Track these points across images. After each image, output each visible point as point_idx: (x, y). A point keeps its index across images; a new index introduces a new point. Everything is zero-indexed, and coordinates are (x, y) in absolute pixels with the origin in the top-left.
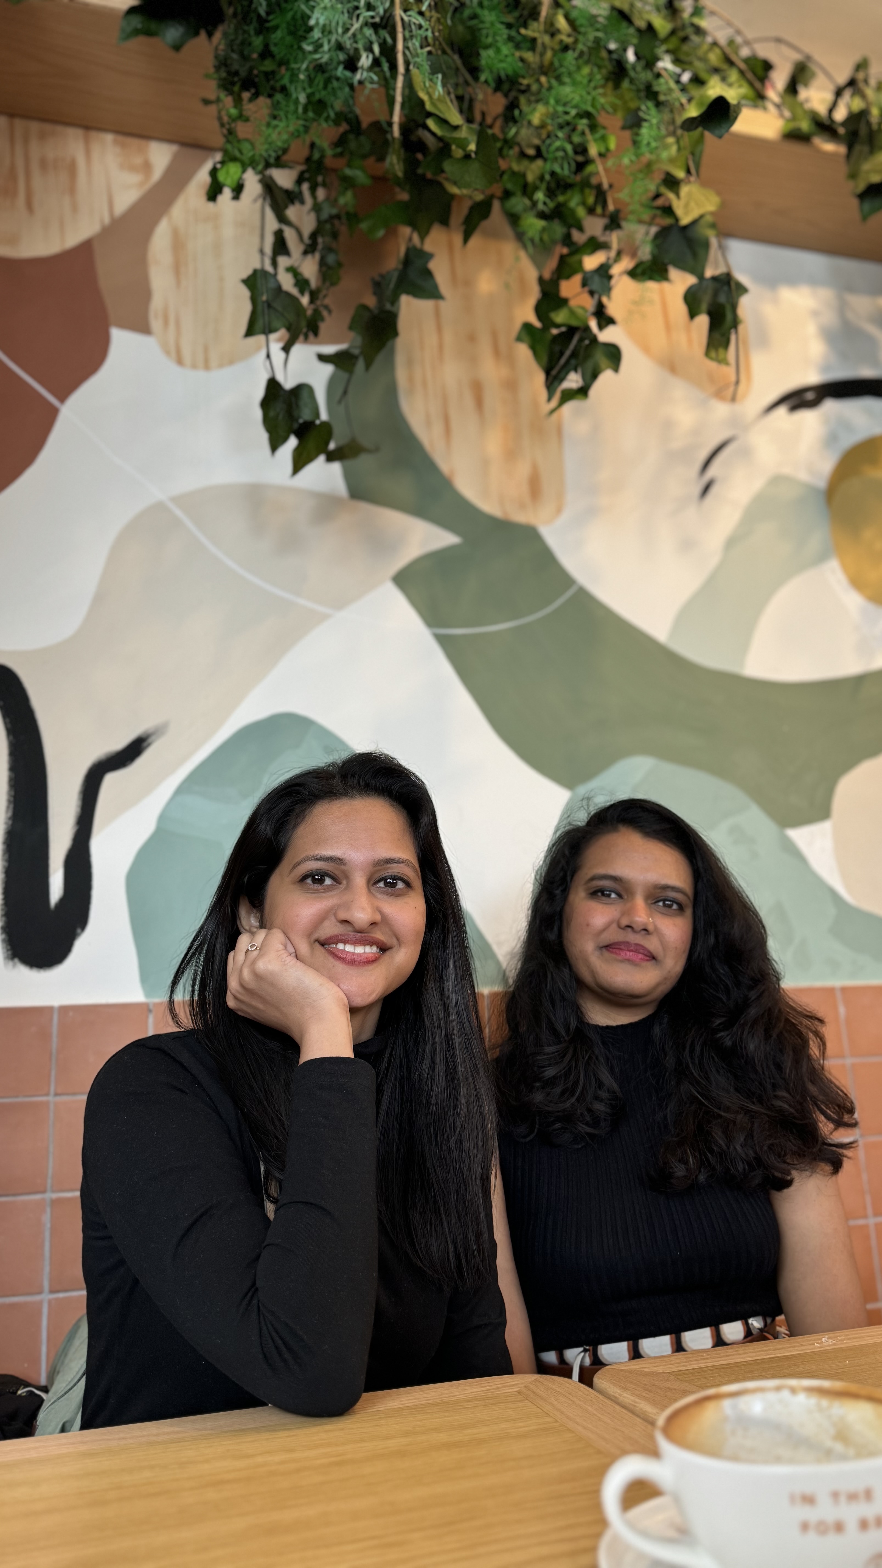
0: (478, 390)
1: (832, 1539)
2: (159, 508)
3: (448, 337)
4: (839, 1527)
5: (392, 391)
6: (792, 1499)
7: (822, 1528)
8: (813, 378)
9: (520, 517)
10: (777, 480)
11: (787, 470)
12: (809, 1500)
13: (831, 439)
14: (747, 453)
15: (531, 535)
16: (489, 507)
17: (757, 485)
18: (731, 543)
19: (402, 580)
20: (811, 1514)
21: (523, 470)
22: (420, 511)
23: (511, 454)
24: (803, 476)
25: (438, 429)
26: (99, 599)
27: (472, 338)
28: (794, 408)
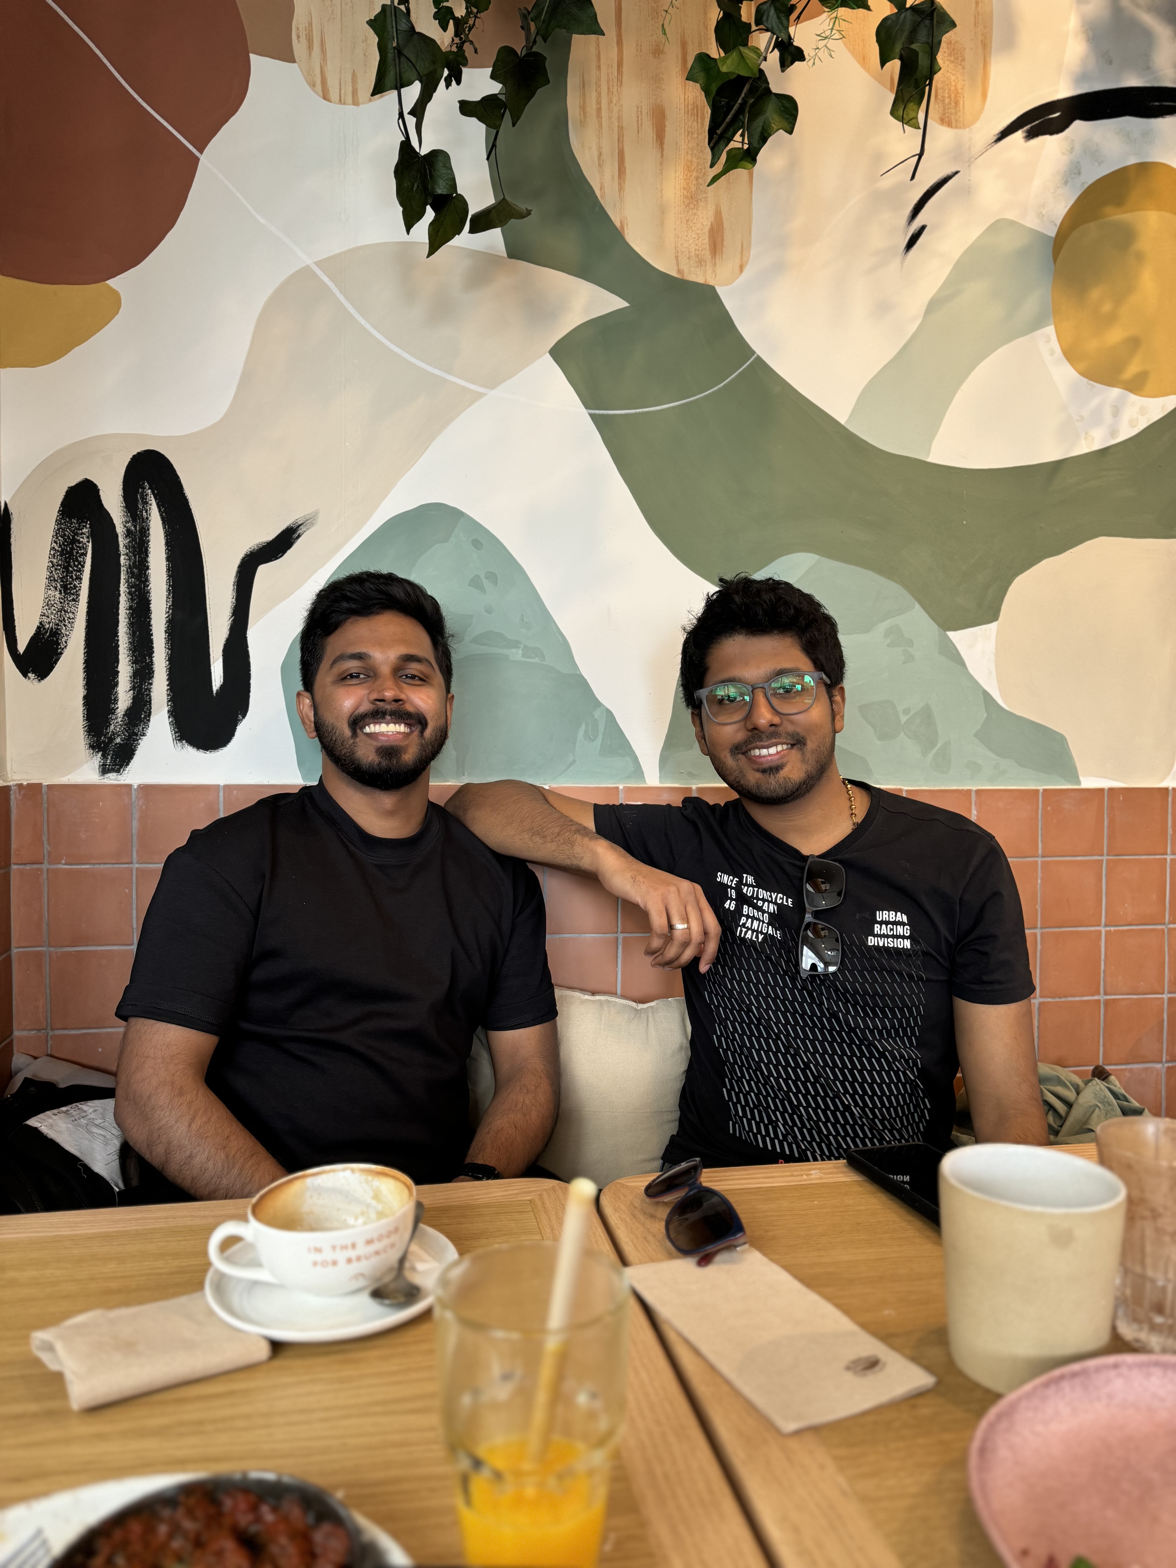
0: (659, 117)
1: (330, 1268)
2: (306, 272)
3: (629, 51)
4: (335, 1263)
5: (561, 124)
6: (309, 1250)
7: (324, 1264)
8: (1064, 91)
9: (696, 276)
10: (998, 226)
11: (1011, 215)
12: (318, 1250)
13: (1074, 171)
14: (968, 191)
15: (709, 295)
16: (662, 264)
17: (975, 233)
18: (933, 305)
19: (559, 353)
20: (318, 1257)
21: (705, 218)
22: (583, 272)
23: (692, 200)
24: (1031, 222)
25: (610, 170)
26: (246, 378)
27: (658, 52)
28: (1031, 135)
